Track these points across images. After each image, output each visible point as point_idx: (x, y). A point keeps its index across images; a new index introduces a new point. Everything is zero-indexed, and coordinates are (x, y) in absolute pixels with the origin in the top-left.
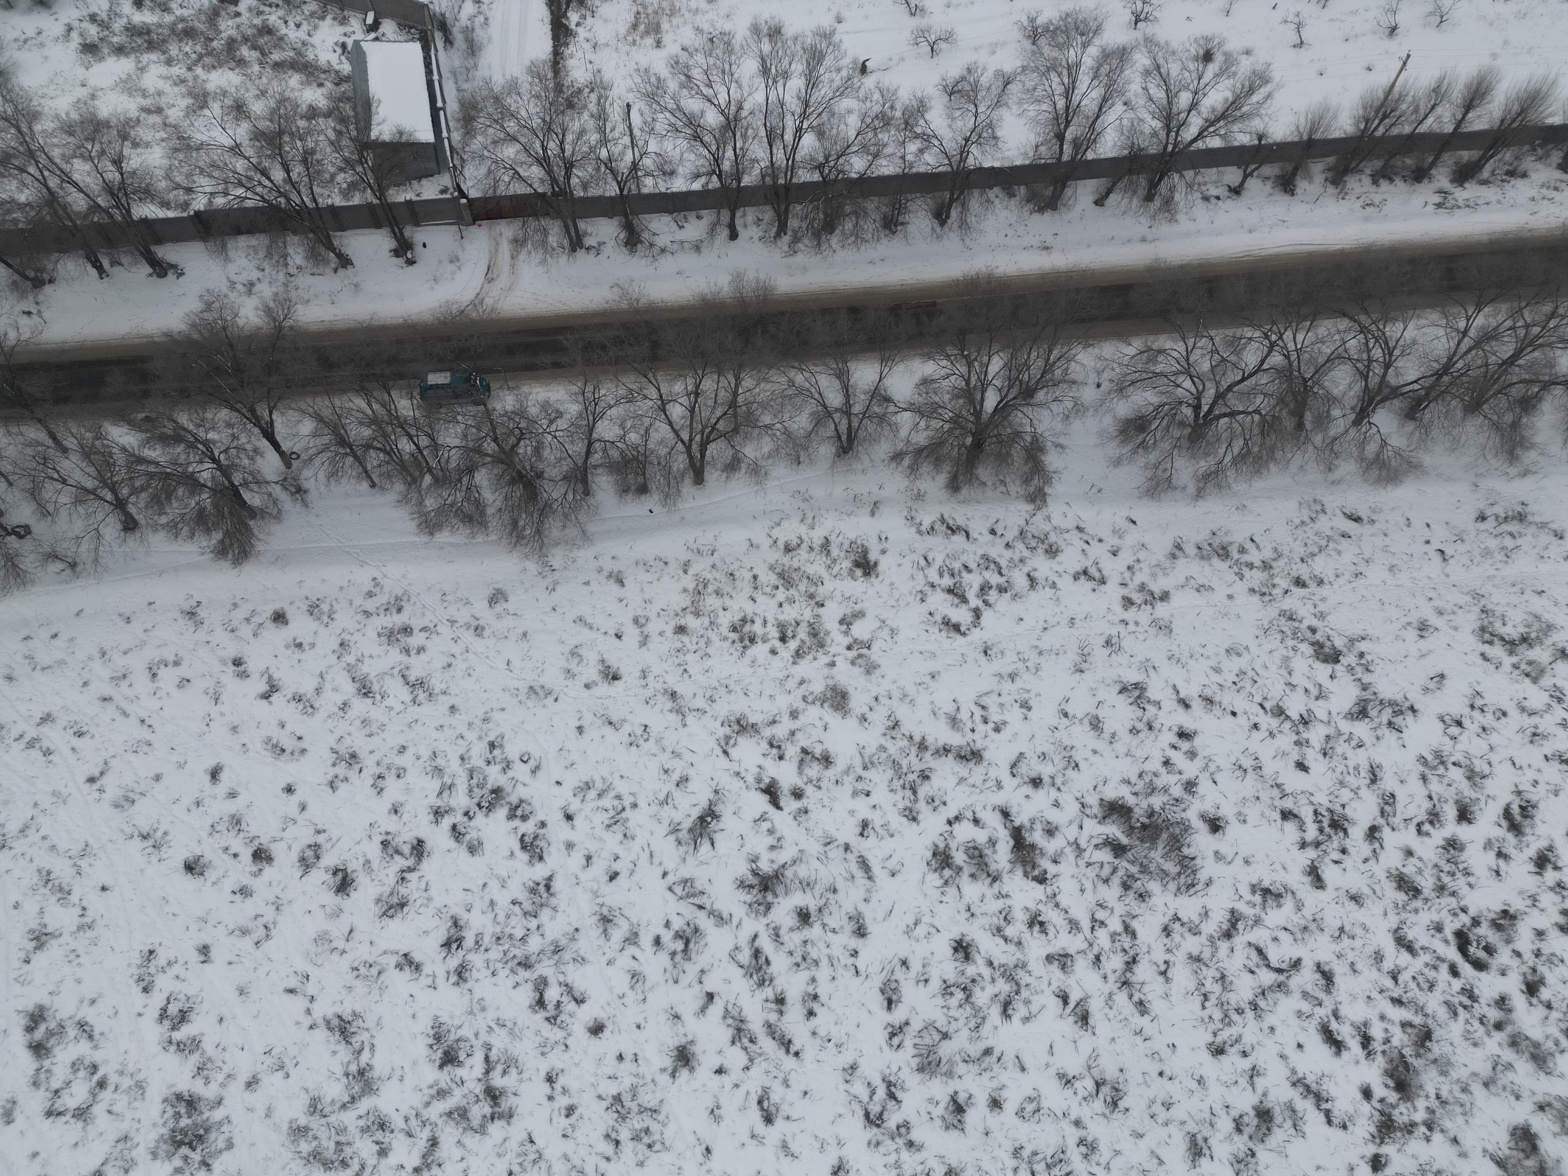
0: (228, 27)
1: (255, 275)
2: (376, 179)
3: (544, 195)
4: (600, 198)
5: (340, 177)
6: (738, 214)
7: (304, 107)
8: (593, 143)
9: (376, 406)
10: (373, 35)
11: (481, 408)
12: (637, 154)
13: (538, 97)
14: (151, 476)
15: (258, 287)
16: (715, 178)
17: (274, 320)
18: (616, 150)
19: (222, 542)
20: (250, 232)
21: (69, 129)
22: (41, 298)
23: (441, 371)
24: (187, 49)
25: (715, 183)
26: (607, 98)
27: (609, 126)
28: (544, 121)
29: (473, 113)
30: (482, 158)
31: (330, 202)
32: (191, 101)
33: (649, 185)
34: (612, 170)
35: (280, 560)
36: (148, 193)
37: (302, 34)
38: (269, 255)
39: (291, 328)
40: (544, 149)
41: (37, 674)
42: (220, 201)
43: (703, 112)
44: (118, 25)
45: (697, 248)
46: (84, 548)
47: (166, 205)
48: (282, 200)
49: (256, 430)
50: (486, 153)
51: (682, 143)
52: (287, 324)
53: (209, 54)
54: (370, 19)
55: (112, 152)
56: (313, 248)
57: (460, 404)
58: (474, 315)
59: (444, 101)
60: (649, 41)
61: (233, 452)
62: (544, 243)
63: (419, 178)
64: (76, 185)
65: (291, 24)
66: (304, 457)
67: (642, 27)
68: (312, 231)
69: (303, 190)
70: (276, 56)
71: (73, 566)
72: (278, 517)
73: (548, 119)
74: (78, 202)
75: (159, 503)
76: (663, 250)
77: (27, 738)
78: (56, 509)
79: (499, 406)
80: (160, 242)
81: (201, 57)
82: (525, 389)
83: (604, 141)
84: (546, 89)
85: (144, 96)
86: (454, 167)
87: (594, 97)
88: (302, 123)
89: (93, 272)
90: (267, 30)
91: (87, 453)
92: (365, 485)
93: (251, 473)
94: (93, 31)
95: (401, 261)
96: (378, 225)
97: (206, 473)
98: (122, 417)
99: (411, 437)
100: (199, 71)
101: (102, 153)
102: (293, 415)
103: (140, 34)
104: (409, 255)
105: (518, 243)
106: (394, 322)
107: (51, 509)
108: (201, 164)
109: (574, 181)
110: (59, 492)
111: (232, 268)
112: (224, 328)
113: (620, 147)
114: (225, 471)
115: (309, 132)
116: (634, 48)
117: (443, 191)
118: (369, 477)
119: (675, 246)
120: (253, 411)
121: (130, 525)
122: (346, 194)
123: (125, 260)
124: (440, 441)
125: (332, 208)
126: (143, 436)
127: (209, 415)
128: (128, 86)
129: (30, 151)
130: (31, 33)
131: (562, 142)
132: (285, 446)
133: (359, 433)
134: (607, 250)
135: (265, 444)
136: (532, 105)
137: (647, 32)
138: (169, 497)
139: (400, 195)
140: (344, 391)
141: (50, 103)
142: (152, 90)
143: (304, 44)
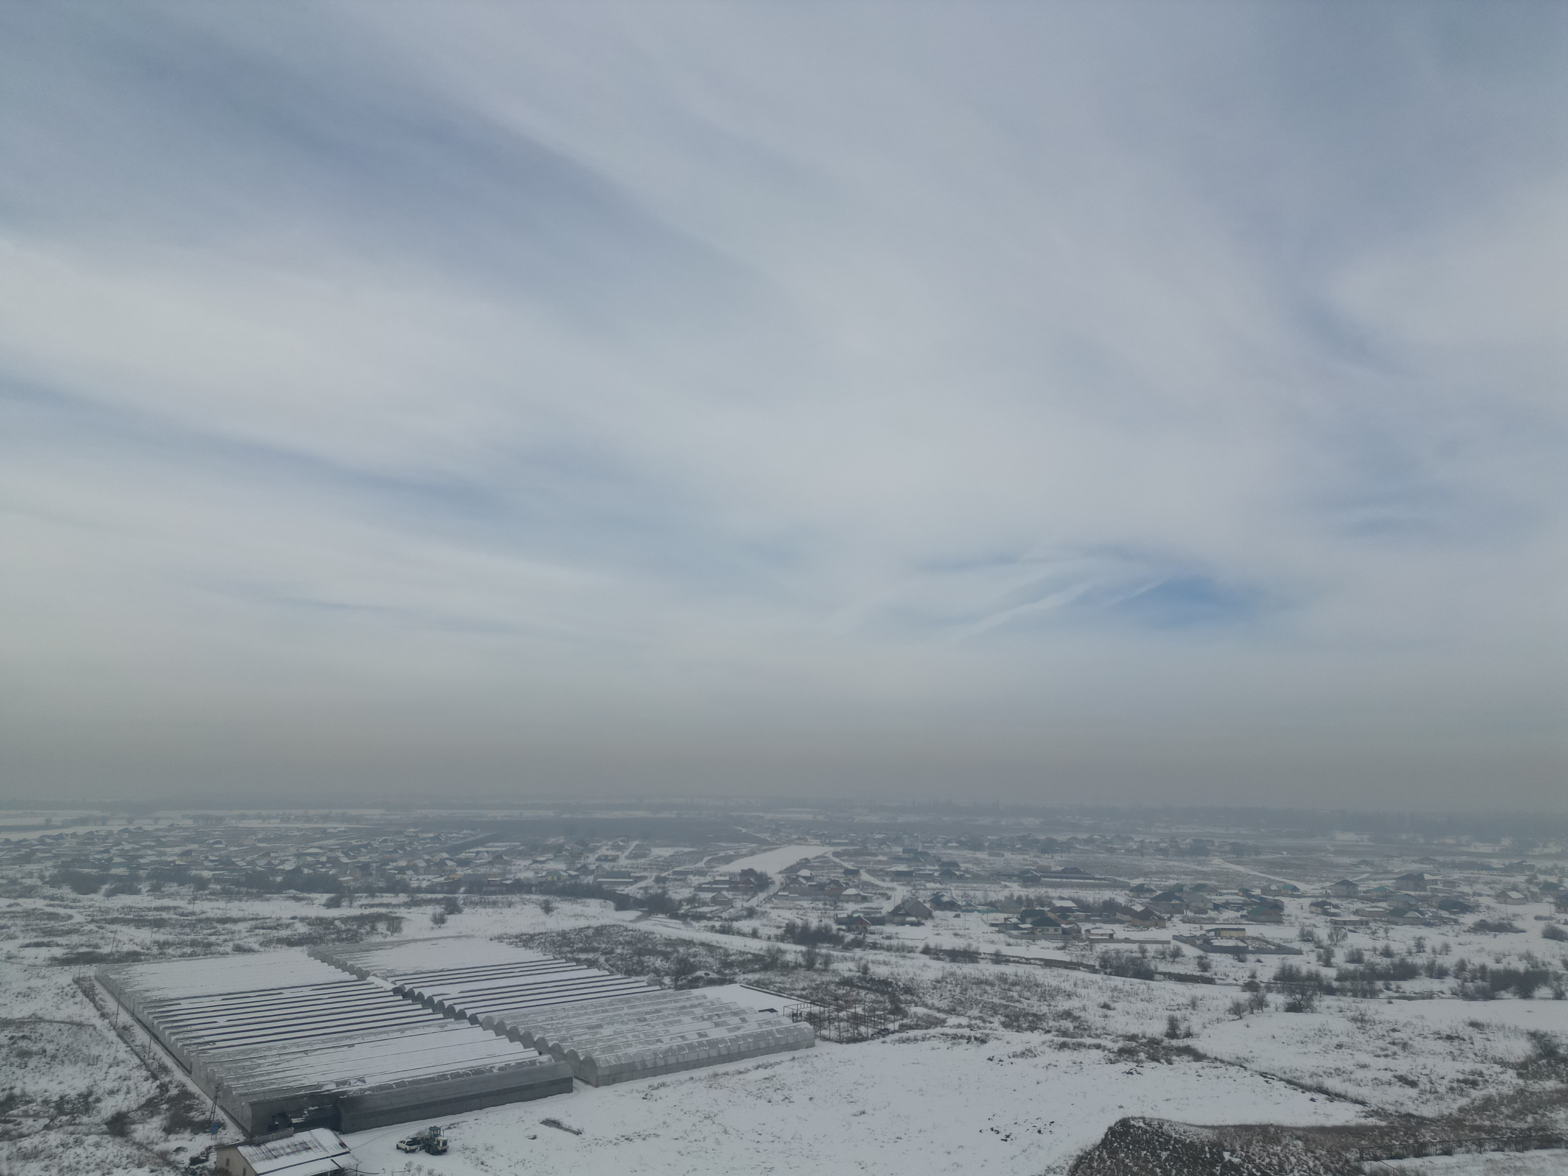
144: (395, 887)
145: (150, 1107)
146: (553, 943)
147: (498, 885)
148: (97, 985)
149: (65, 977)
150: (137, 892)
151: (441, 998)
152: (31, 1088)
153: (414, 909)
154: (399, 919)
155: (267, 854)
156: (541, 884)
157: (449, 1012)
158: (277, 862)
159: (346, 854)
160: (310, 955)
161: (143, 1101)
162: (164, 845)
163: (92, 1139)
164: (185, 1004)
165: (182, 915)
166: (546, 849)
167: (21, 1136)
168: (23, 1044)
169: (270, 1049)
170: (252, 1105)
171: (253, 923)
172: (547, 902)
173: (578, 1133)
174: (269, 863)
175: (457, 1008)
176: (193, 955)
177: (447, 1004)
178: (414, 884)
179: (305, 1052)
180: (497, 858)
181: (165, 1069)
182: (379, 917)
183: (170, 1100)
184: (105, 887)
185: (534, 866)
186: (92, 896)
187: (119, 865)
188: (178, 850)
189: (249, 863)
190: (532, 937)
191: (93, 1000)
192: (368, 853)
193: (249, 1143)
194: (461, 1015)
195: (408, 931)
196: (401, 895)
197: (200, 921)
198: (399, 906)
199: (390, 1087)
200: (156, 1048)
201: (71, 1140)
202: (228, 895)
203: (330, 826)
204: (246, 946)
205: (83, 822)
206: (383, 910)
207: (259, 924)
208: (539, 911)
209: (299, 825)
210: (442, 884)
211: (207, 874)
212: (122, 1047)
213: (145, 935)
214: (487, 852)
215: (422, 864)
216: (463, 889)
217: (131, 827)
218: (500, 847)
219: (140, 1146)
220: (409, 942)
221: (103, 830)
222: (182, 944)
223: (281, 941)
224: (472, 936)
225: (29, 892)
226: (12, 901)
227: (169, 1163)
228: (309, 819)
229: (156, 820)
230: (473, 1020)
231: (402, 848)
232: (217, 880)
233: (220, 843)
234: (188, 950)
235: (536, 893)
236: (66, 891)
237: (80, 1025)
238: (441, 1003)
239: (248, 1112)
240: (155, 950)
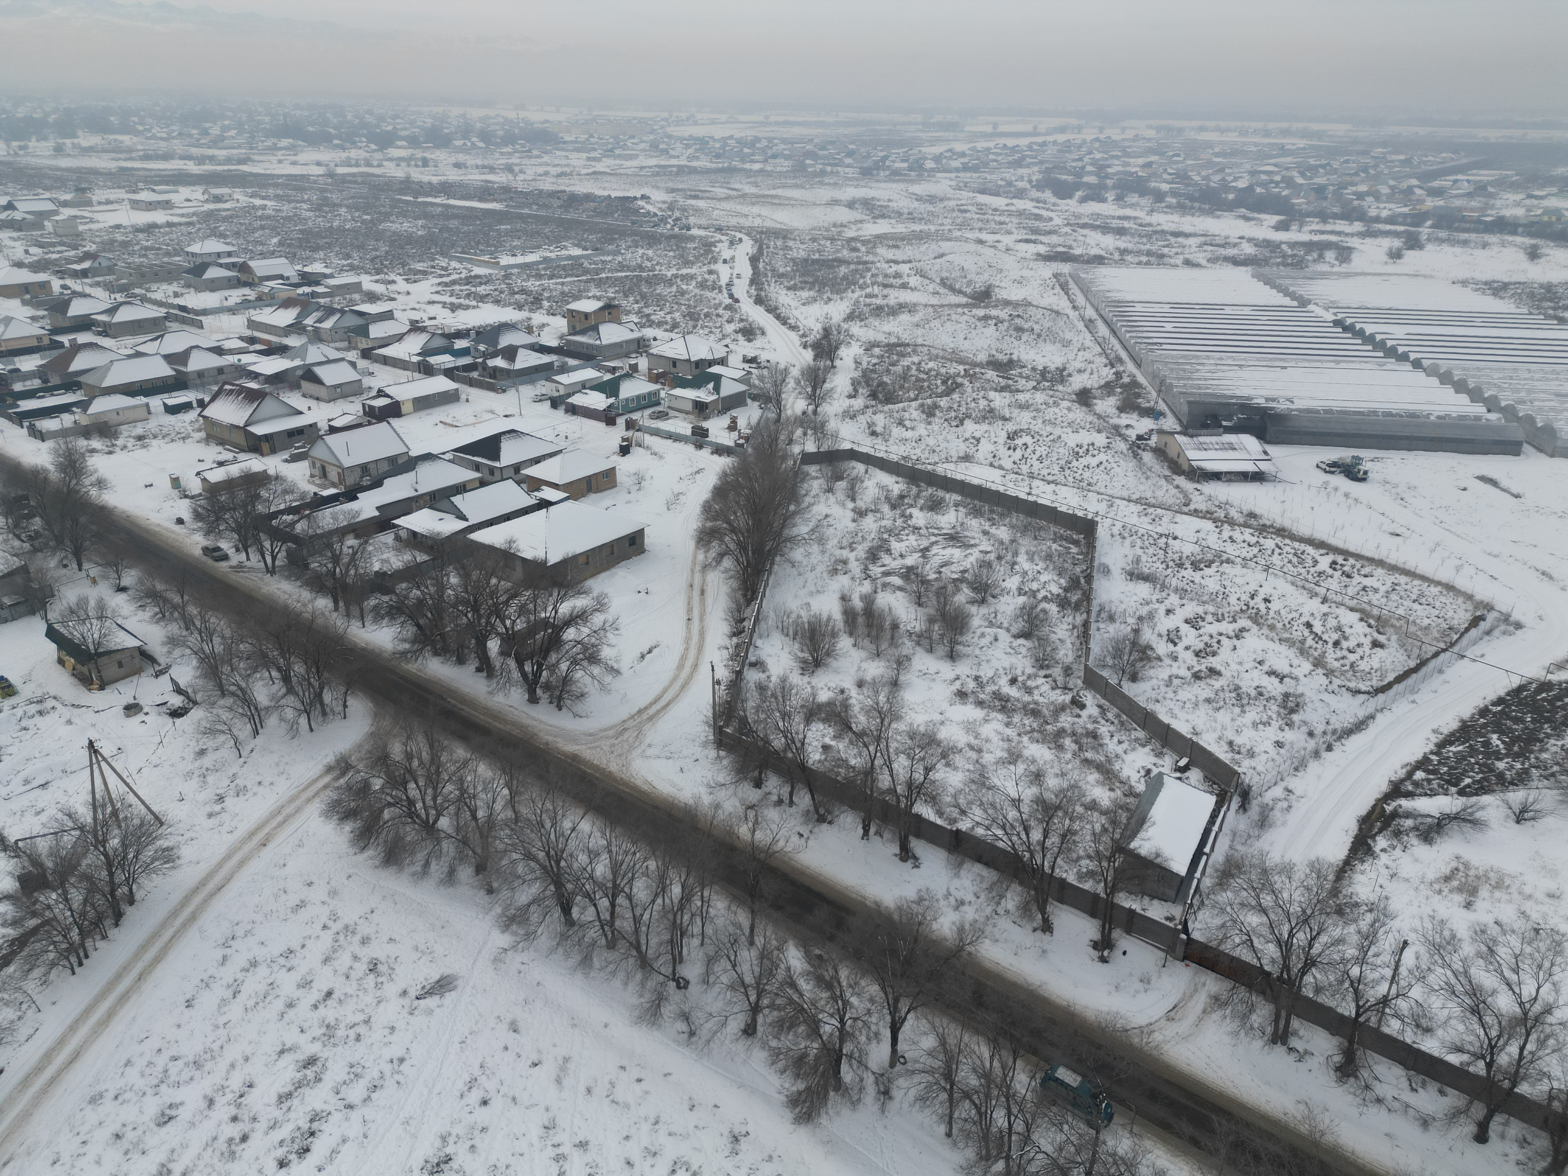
0: (1065, 721)
1: (969, 897)
2: (1115, 879)
3: (1268, 974)
4: (1330, 1010)
5: (1084, 862)
6: (1498, 1119)
7: (1088, 799)
8: (1348, 956)
9: (996, 1063)
10: (1178, 775)
11: (1093, 1132)
12: (1394, 991)
13: (1308, 889)
14: (791, 1001)
15: (966, 908)
16: (1481, 1064)
17: (961, 940)
18: (1371, 975)
19: (800, 1093)
20: (987, 864)
21: (912, 735)
22: (816, 830)
23: (1075, 1071)
24: (1027, 722)
25: (1479, 1068)
26: (1384, 924)
27: (1373, 950)
28: (1304, 911)
29: (1234, 871)
30: (1223, 910)
31: (1064, 876)
32: (1006, 755)
33: (1393, 1027)
34: (1356, 991)
35: (830, 1144)
36: (933, 800)
37: (1120, 749)
38: (990, 889)
39: (970, 954)
40: (1291, 935)
41: (607, 1101)
42: (980, 831)
43: (1494, 992)
44: (989, 689)
45: (1425, 1122)
46: (708, 1025)
47: (940, 813)
48: (1027, 855)
49: (888, 1018)
50: (1229, 909)
51: (1454, 1008)
52: (969, 948)
53: (1039, 731)
54: (1183, 762)
55: (929, 762)
56: (1028, 903)
57: (1074, 1115)
58: (1136, 1040)
59: (1212, 849)
60: (1459, 898)
61: (860, 1024)
62: (1244, 1017)
63: (1153, 897)
64: (891, 770)
65: (1115, 739)
66: (909, 1066)
67: (1455, 883)
68: (1035, 889)
69: (1048, 856)
70: (1089, 755)
71: (692, 1034)
72: (855, 1104)
73: (1309, 912)
74: (884, 781)
75: (781, 1026)
76: (1379, 1101)
77: (560, 1151)
78: (714, 983)
79: (1111, 1143)
80: (918, 836)
81: (1033, 731)
82: (1148, 1144)
83: (1362, 960)
84: (1321, 887)
85: (976, 738)
86: (1191, 905)
87: (1369, 917)
88: (1079, 809)
89: (860, 831)
90: (1094, 735)
91: (764, 956)
92: (942, 1129)
93: (860, 1051)
94: (971, 685)
95: (1095, 954)
96: (1093, 914)
97: (829, 1027)
98: (805, 945)
99: (1009, 1113)
100: (1025, 739)
101: (923, 759)
102: (924, 1025)
103: (1001, 700)
104: (1106, 953)
105: (1217, 1002)
106: (1058, 1001)
107: (711, 980)
108: (984, 800)
109: (1308, 979)
110: (725, 971)
111: (956, 883)
112: (920, 924)
113: (1376, 975)
114: (843, 1034)
115: (1081, 818)
116: (1437, 897)
117: (1167, 919)
118: (950, 1123)
119: (1396, 1105)
120: (896, 1000)
121: (749, 1031)
122: (1081, 877)
123: (887, 835)
124: (1035, 1137)
125: (1063, 883)
126: (807, 967)
127: (863, 983)
128: (970, 727)
129: (879, 737)
130: (932, 671)
131: (1313, 939)
132: (901, 1047)
133: (967, 1077)
134: (1312, 1063)
135: (887, 1033)
136: (1298, 892)
137: (1460, 890)
138: (790, 1028)
139: (1127, 901)
140: (977, 1032)
141: (913, 715)
142: (983, 736)
143: (1117, 756)
144: (1350, 214)
145: (1108, 388)
146: (1531, 295)
147: (1475, 222)
148: (1071, 282)
149: (1047, 270)
150: (1103, 200)
151: (1384, 336)
152: (1024, 357)
153: (1368, 240)
154: (1350, 250)
155: (1222, 170)
156: (1532, 224)
157: (1391, 353)
158: (1230, 178)
159: (1302, 174)
160: (1253, 276)
161: (1103, 382)
162: (1128, 155)
163: (1065, 404)
164: (1139, 307)
165: (1141, 225)
166: (1550, 181)
167: (1018, 391)
168: (1018, 321)
169: (1208, 358)
170: (1189, 403)
171: (1203, 239)
172: (1535, 247)
173: (1517, 496)
174: (1223, 179)
175: (1401, 350)
176: (1148, 263)
177: (1389, 343)
178: (1373, 213)
179: (1240, 366)
180: (1480, 189)
181: (1120, 360)
182: (1329, 245)
183: (1123, 386)
184: (1079, 194)
185: (1528, 202)
186: (1068, 201)
187: (1090, 173)
188: (1141, 161)
189: (1204, 179)
190: (1505, 286)
191: (1067, 293)
192: (1326, 174)
193: (1184, 433)
194: (1404, 357)
195: (1357, 262)
196: (1356, 223)
197: (1156, 232)
198: (1352, 235)
199: (1318, 412)
200: (1114, 341)
201: (1051, 401)
202: (1182, 209)
203: (1290, 142)
204: (1195, 261)
205: (1062, 130)
206: (1333, 238)
207: (1209, 241)
208: (1522, 256)
209: (1256, 140)
210: (1405, 216)
211: (1165, 187)
212: (1088, 336)
213: (1109, 242)
214: (1468, 181)
215: (1384, 190)
216: (1429, 223)
217: (1102, 137)
218: (1485, 175)
219: (1099, 417)
220: (1357, 274)
221: (1077, 138)
222: (1139, 253)
223: (1227, 259)
224: (1431, 277)
225: (1020, 194)
226: (1009, 201)
227: (1120, 435)
228: (1267, 134)
229: (1124, 129)
230: (1417, 364)
231: (1365, 170)
232: (1174, 193)
233: (1178, 155)
234: (1144, 259)
235: (1522, 235)
236: (1048, 195)
237: (1058, 313)
238: (1383, 342)
239: (1185, 408)
240: (1117, 256)
